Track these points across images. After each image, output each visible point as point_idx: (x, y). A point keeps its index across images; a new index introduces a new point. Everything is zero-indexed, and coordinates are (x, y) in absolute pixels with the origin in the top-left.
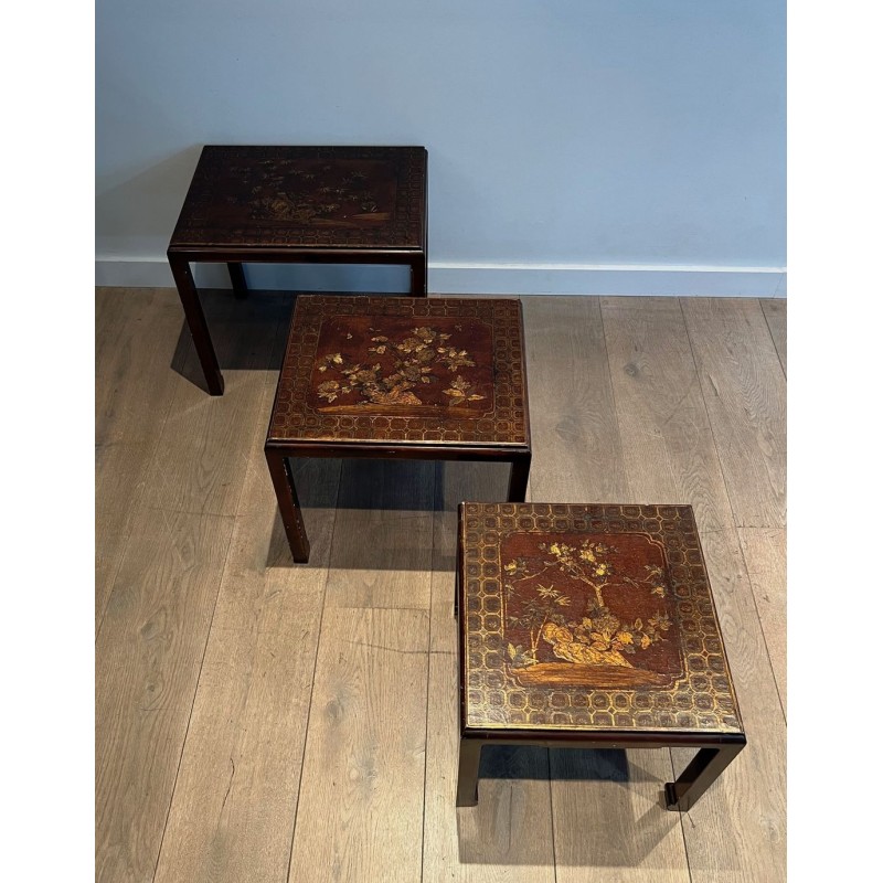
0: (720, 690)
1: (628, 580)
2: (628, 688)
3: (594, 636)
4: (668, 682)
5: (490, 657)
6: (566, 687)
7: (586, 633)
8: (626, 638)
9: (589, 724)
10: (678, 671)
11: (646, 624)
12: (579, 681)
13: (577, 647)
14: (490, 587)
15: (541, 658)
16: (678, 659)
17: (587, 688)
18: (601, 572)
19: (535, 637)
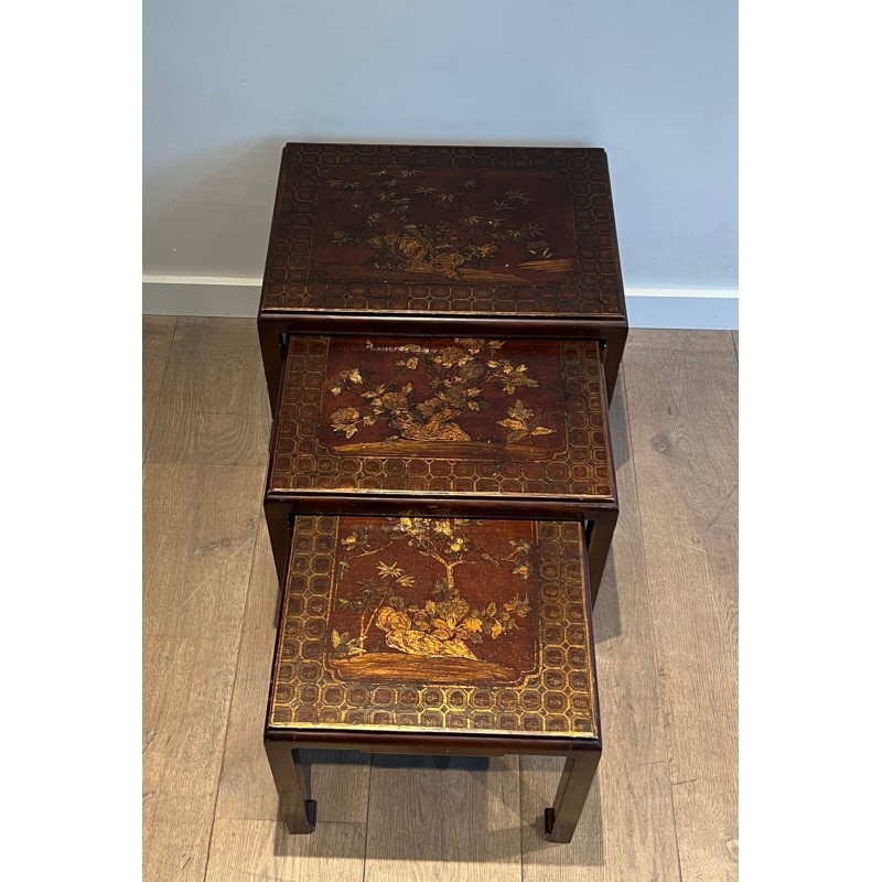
0: (576, 687)
1: (487, 557)
2: (467, 683)
3: (437, 623)
4: (517, 677)
5: (308, 645)
6: (394, 682)
7: (428, 619)
8: (475, 625)
9: (416, 724)
10: (530, 666)
11: (500, 608)
12: (410, 675)
13: (413, 635)
14: (321, 564)
15: (368, 648)
16: (532, 651)
17: (419, 683)
18: (456, 548)
19: (366, 622)
